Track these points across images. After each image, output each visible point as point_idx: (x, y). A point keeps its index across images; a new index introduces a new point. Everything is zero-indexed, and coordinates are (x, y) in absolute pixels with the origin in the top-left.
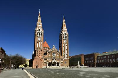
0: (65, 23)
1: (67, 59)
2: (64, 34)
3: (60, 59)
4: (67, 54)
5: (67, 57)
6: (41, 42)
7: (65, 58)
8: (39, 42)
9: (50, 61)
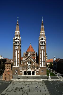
0: (43, 27)
1: (44, 67)
2: (41, 39)
3: (35, 68)
4: (44, 62)
5: (44, 64)
6: (18, 51)
7: (42, 66)
8: (17, 51)
9: (25, 70)
